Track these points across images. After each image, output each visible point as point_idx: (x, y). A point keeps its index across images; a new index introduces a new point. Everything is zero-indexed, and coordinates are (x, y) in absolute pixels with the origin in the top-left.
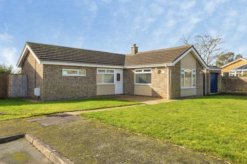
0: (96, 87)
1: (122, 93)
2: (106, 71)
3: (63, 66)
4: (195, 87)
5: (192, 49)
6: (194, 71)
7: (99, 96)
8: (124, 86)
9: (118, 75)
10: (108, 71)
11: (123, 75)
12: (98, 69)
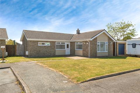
0: (55, 51)
1: (70, 54)
2: (61, 43)
3: (39, 41)
4: (107, 51)
5: (104, 31)
6: (107, 43)
7: (57, 55)
8: (71, 51)
9: (68, 45)
10: (62, 43)
11: (70, 45)
12: (56, 42)
